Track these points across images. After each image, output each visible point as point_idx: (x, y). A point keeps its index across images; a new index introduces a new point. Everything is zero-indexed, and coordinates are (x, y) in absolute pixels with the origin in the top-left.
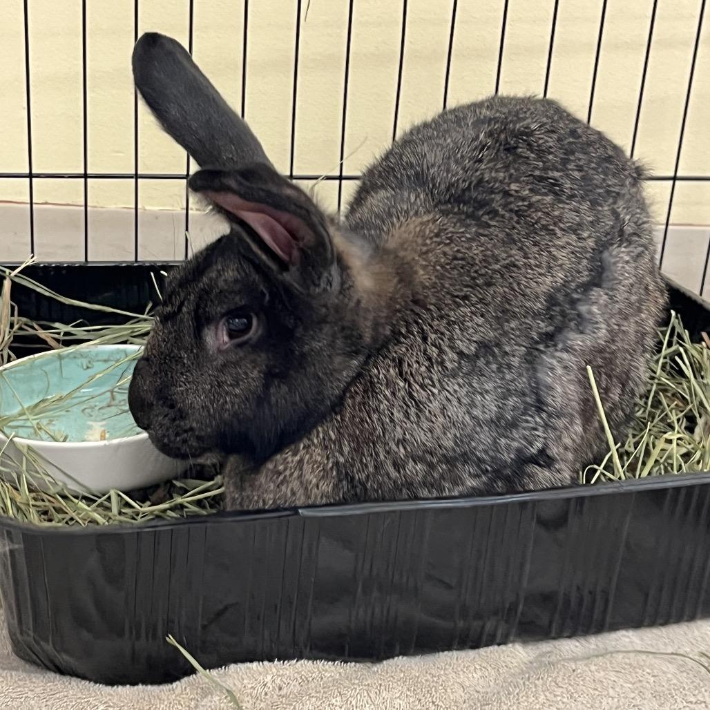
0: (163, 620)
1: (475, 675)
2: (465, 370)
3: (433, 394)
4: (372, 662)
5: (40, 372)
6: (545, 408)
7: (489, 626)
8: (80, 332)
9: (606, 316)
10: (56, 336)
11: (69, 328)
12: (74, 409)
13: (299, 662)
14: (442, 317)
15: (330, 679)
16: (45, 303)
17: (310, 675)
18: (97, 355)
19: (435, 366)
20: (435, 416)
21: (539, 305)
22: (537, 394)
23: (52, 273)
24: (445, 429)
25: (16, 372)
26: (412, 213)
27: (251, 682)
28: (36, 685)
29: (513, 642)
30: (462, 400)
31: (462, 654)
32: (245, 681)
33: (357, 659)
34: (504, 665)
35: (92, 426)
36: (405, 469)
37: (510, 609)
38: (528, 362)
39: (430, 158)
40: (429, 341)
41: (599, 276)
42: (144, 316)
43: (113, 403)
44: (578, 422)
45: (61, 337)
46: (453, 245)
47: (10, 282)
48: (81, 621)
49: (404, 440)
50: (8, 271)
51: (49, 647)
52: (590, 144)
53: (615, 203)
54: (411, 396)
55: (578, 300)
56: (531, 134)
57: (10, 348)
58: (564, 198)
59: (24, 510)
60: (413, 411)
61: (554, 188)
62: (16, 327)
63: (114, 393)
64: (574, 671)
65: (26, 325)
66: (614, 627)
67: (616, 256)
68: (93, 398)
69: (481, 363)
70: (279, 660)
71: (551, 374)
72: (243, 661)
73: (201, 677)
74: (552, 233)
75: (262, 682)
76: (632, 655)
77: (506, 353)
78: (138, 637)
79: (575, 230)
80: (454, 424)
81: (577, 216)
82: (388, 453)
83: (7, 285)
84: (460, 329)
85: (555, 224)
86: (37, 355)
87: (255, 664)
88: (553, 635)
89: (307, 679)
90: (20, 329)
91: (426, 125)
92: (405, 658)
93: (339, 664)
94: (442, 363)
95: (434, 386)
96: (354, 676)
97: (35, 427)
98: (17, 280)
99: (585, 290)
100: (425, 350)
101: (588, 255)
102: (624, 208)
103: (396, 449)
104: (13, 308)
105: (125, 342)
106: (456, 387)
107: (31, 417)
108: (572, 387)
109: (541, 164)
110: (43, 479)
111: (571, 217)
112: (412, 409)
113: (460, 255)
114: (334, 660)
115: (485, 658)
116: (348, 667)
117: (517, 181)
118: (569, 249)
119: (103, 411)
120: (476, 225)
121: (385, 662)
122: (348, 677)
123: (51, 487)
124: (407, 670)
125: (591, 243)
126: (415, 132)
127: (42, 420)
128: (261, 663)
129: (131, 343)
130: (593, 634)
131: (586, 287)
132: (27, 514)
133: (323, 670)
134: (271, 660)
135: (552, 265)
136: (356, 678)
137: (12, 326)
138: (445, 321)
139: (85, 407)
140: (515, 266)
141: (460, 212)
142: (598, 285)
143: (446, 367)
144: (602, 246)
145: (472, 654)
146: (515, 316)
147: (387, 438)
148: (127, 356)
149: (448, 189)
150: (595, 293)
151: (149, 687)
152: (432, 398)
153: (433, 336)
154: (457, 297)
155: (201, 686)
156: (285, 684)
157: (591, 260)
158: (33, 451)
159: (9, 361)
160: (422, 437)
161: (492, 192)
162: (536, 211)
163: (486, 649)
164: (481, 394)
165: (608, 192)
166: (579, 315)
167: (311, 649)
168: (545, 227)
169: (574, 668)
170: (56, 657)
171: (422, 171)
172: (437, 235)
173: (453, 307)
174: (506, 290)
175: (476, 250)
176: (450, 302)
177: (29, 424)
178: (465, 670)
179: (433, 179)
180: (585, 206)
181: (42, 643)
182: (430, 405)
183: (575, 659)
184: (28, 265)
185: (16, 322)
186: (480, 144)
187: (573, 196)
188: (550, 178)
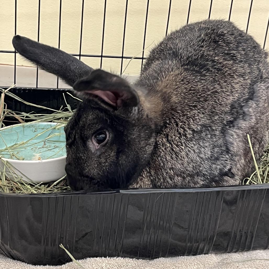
0: (59, 237)
1: (194, 267)
2: (196, 138)
3: (182, 149)
4: (150, 260)
5: (15, 132)
6: (230, 152)
7: (201, 246)
8: (32, 116)
9: (255, 113)
10: (22, 118)
11: (28, 115)
12: (28, 148)
13: (118, 258)
14: (184, 115)
15: (131, 266)
16: (19, 104)
17: (122, 264)
18: (39, 126)
19: (182, 137)
20: (184, 158)
21: (227, 109)
22: (226, 146)
23: (22, 92)
24: (189, 163)
25: (5, 131)
26: (170, 70)
27: (96, 266)
28: (2, 263)
29: (211, 253)
30: (195, 150)
31: (189, 257)
32: (93, 266)
33: (143, 258)
34: (207, 263)
35: (35, 155)
36: (174, 180)
37: (210, 239)
38: (222, 133)
39: (179, 45)
40: (179, 126)
41: (252, 96)
42: (60, 111)
43: (45, 146)
44: (242, 158)
45: (24, 118)
46: (189, 85)
48: (22, 236)
49: (172, 167)
50: (3, 90)
51: (8, 247)
52: (247, 40)
53: (258, 65)
54: (173, 150)
55: (244, 106)
56: (224, 35)
57: (3, 122)
58: (237, 61)
59: (3, 188)
60: (174, 156)
61: (233, 58)
62: (6, 113)
63: (46, 143)
64: (238, 267)
65: (10, 112)
66: (255, 249)
67: (259, 87)
68: (36, 144)
69: (203, 134)
70: (109, 257)
71: (232, 138)
72: (93, 257)
73: (74, 263)
74: (232, 77)
75: (101, 266)
76: (263, 261)
77: (213, 130)
78: (47, 244)
79: (242, 75)
80: (192, 161)
81: (243, 69)
82: (167, 173)
83: (3, 95)
84: (193, 120)
85: (234, 73)
86: (14, 125)
87: (98, 258)
88: (228, 251)
89: (121, 266)
90: (8, 114)
91: (177, 32)
92: (164, 258)
93: (135, 260)
94: (185, 135)
95: (182, 145)
96: (141, 265)
97: (11, 154)
98: (7, 94)
99: (247, 102)
100: (178, 130)
101: (248, 87)
102: (263, 67)
103: (170, 172)
104: (5, 105)
105: (51, 122)
106: (193, 145)
107: (10, 151)
108: (240, 144)
109: (228, 49)
110: (12, 175)
111: (241, 70)
112: (174, 155)
113: (192, 89)
114: (133, 258)
115: (199, 260)
116: (139, 261)
117: (218, 56)
118: (240, 84)
119: (40, 149)
120: (200, 75)
121: (155, 260)
122: (139, 266)
123: (15, 179)
124: (165, 264)
125: (249, 81)
126: (173, 34)
127: (15, 152)
128: (101, 258)
129: (53, 122)
130: (246, 251)
131: (247, 100)
132: (4, 190)
133: (128, 262)
134: (105, 257)
135: (233, 91)
136: (142, 266)
137: (4, 113)
138: (186, 117)
139: (33, 147)
140: (217, 92)
141: (194, 70)
142: (252, 99)
143: (187, 137)
144: (254, 83)
145: (193, 257)
146: (217, 114)
147: (166, 167)
148: (51, 127)
149: (188, 59)
150: (250, 102)
151: (51, 266)
152: (181, 150)
153: (181, 124)
154: (191, 106)
155: (74, 267)
156: (111, 267)
157: (249, 88)
158: (9, 163)
159: (2, 127)
160: (179, 166)
161: (207, 61)
162: (225, 68)
163: (199, 256)
164: (204, 148)
165: (255, 60)
166: (244, 113)
167: (123, 253)
168: (229, 74)
169: (238, 266)
170: (11, 252)
171: (176, 51)
172: (182, 80)
173: (189, 110)
174: (213, 103)
175: (200, 86)
176: (188, 108)
177: (9, 153)
178: (190, 265)
179: (181, 54)
180: (246, 65)
181: (5, 245)
182: (181, 153)
183: (238, 262)
184: (12, 87)
185: (6, 111)
186: (202, 39)
187: (241, 61)
188: (232, 54)
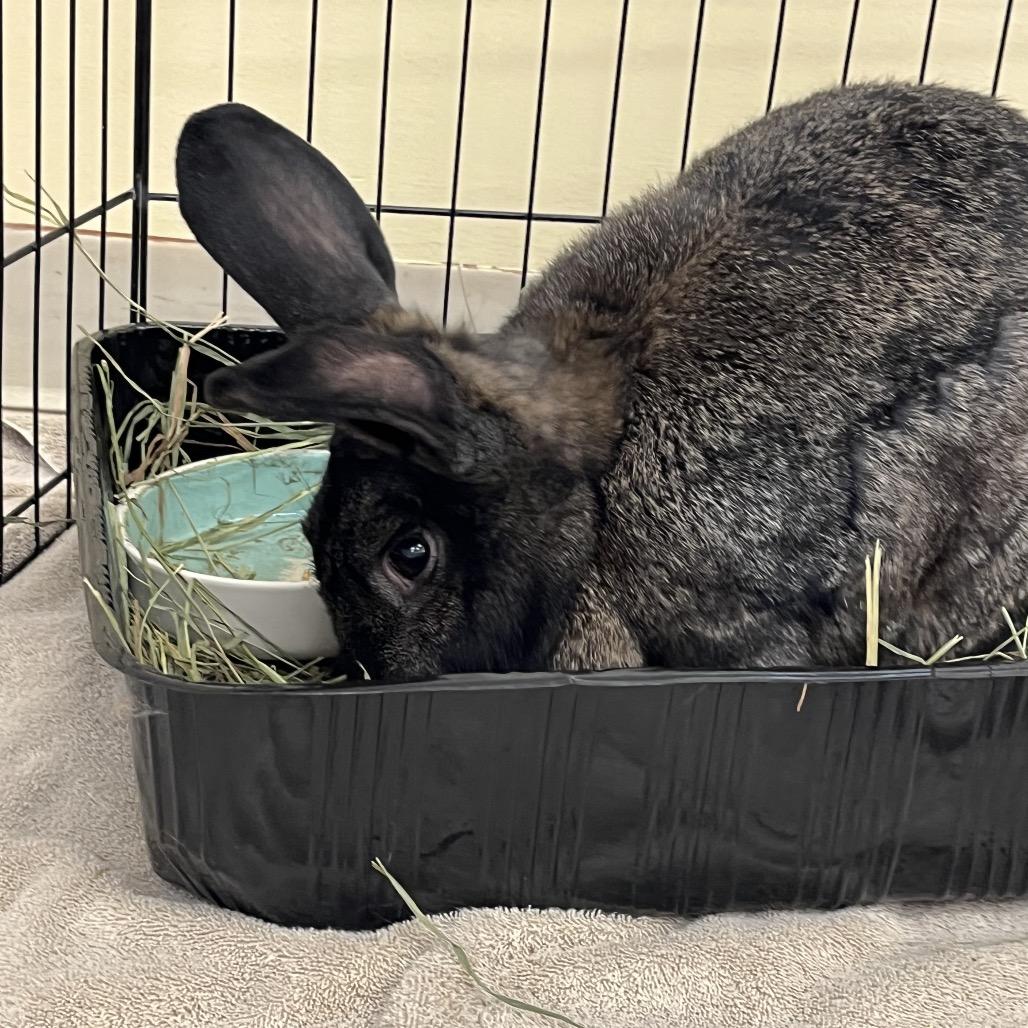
1: (823, 953)
2: (727, 472)
3: (675, 512)
8: (283, 429)
10: (248, 432)
11: (267, 422)
13: (564, 913)
19: (672, 471)
20: (684, 540)
21: (872, 353)
23: (248, 341)
27: (490, 937)
28: (180, 918)
32: (481, 936)
40: (662, 432)
45: (255, 434)
47: (189, 351)
48: (246, 831)
50: (186, 334)
51: (200, 861)
54: (648, 513)
57: (183, 446)
61: (949, 199)
62: (193, 416)
64: (974, 960)
65: (207, 414)
70: (533, 908)
71: (872, 458)
72: (481, 908)
73: (418, 925)
75: (506, 938)
78: (327, 862)
81: (975, 245)
83: (184, 354)
84: (709, 410)
86: (219, 459)
87: (498, 910)
89: (571, 940)
90: (199, 419)
94: (682, 465)
95: (673, 500)
98: (199, 348)
100: (657, 447)
104: (190, 388)
106: (710, 500)
115: (843, 928)
124: (721, 938)
125: (985, 290)
128: (507, 909)
134: (522, 906)
137: (187, 414)
138: (682, 399)
143: (687, 471)
151: (342, 933)
152: (672, 516)
153: (664, 427)
154: (709, 358)
155: (417, 938)
156: (539, 944)
158: (202, 587)
159: (180, 464)
164: (757, 505)
167: (580, 896)
169: (974, 956)
170: (211, 877)
173: (696, 376)
176: (692, 368)
178: (809, 944)
180: (996, 236)
181: (190, 855)
182: (673, 525)
183: (976, 945)
184: (215, 327)
185: (193, 409)
188: (948, 186)
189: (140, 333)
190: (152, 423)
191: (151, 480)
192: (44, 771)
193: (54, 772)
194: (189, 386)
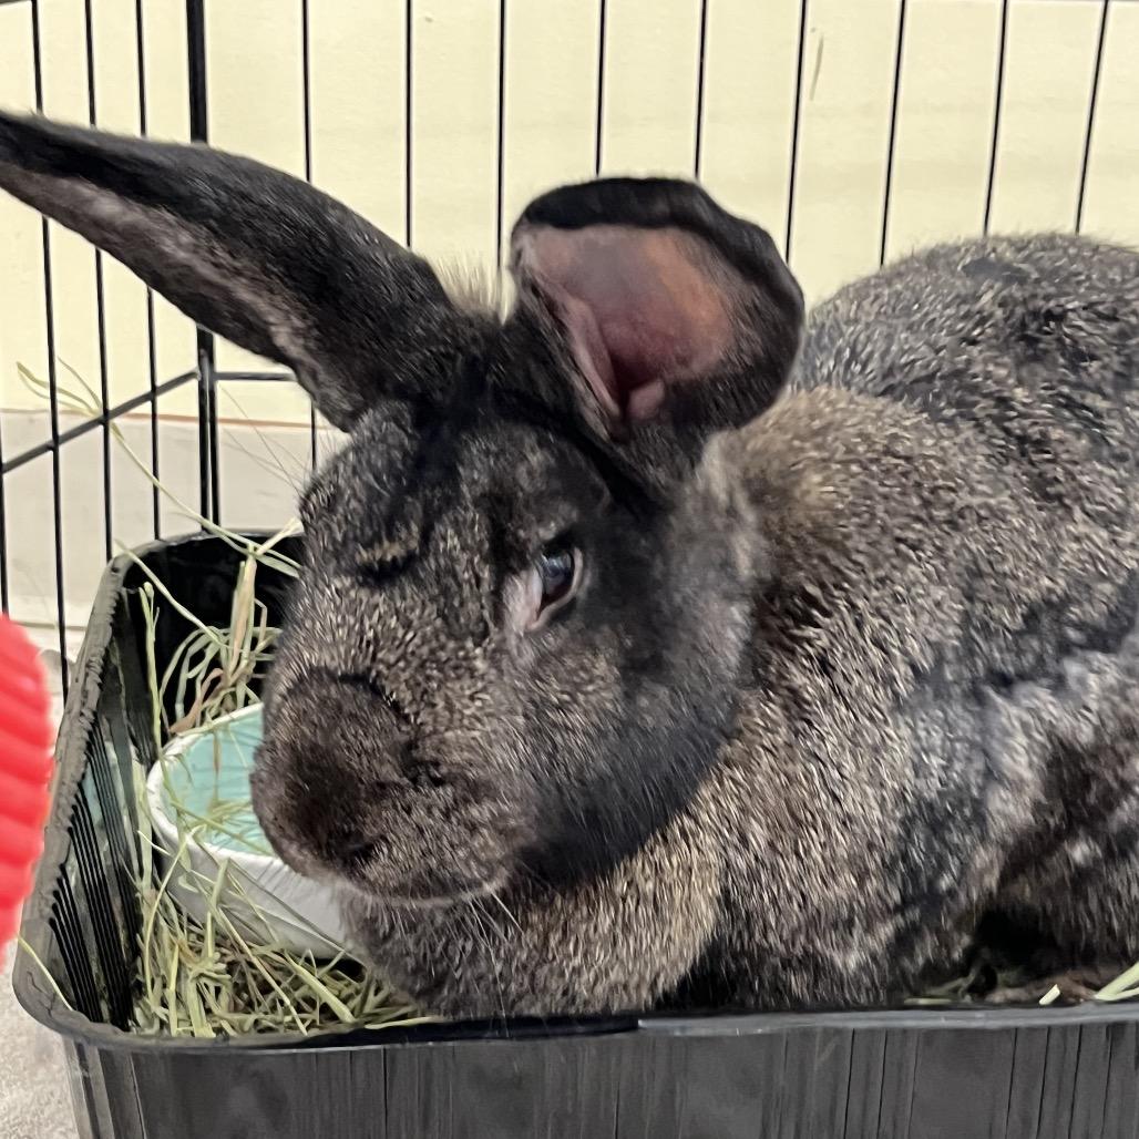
47: (255, 566)
50: (251, 544)
57: (249, 682)
61: (1092, 430)
62: (261, 645)
79: (1109, 521)
81: (1121, 496)
83: (248, 571)
85: (1077, 499)
90: (268, 649)
98: (267, 561)
101: (1119, 578)
104: (258, 610)
111: (1109, 495)
125: (1131, 559)
137: (254, 644)
158: (242, 873)
159: (245, 704)
166: (1061, 676)
184: (288, 534)
185: (261, 637)
186: (979, 312)
187: (1122, 458)
188: (1088, 409)
189: (196, 545)
190: (209, 655)
191: (205, 727)
192: (17, 1117)
193: (29, 1118)
194: (257, 607)
